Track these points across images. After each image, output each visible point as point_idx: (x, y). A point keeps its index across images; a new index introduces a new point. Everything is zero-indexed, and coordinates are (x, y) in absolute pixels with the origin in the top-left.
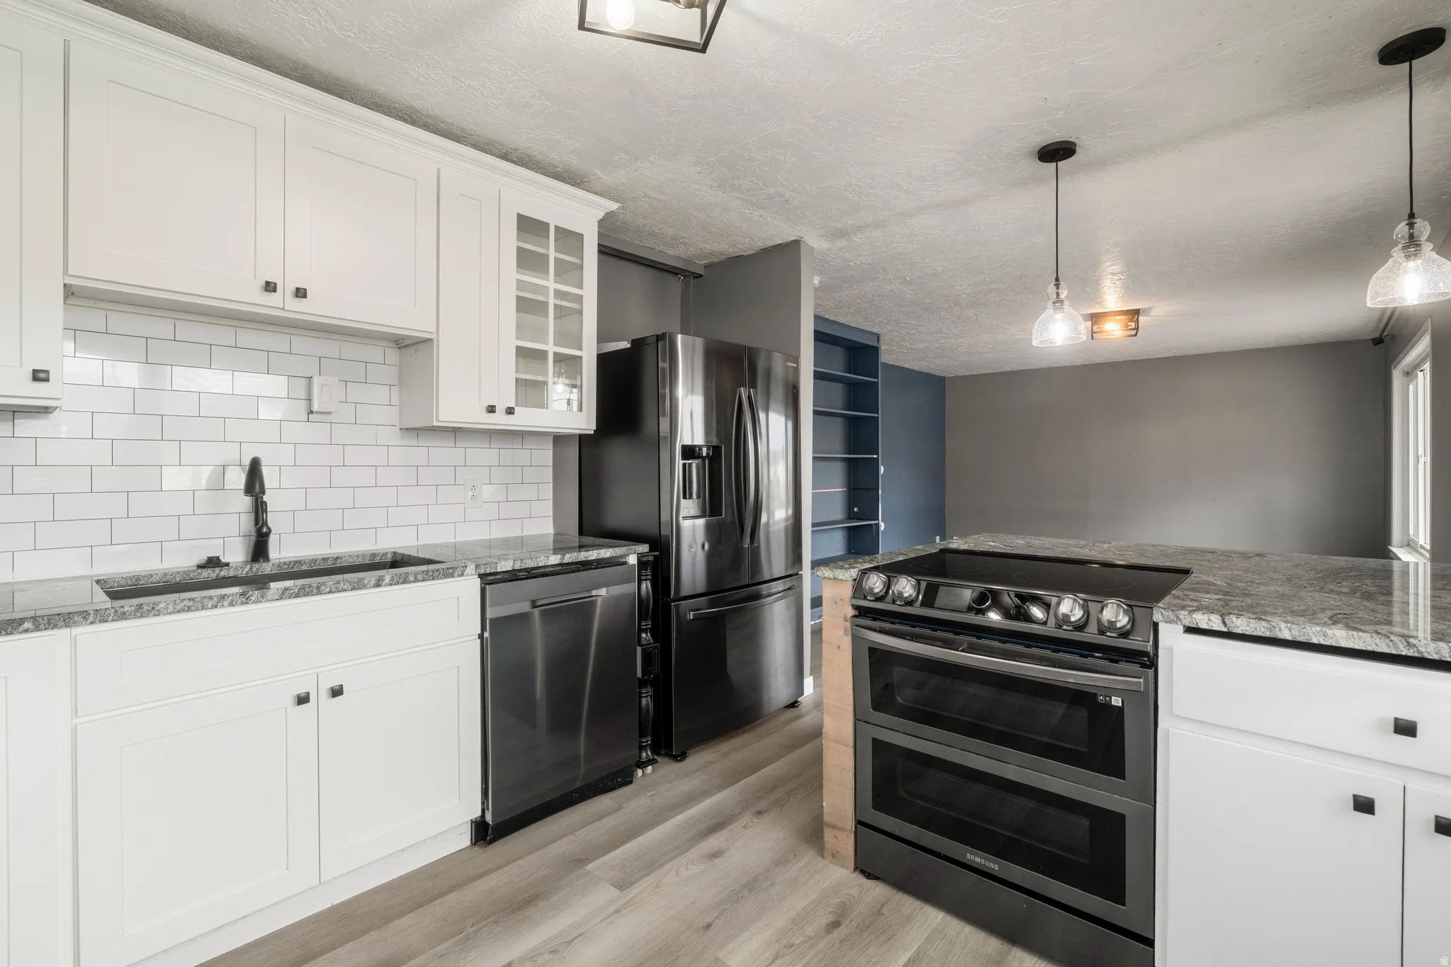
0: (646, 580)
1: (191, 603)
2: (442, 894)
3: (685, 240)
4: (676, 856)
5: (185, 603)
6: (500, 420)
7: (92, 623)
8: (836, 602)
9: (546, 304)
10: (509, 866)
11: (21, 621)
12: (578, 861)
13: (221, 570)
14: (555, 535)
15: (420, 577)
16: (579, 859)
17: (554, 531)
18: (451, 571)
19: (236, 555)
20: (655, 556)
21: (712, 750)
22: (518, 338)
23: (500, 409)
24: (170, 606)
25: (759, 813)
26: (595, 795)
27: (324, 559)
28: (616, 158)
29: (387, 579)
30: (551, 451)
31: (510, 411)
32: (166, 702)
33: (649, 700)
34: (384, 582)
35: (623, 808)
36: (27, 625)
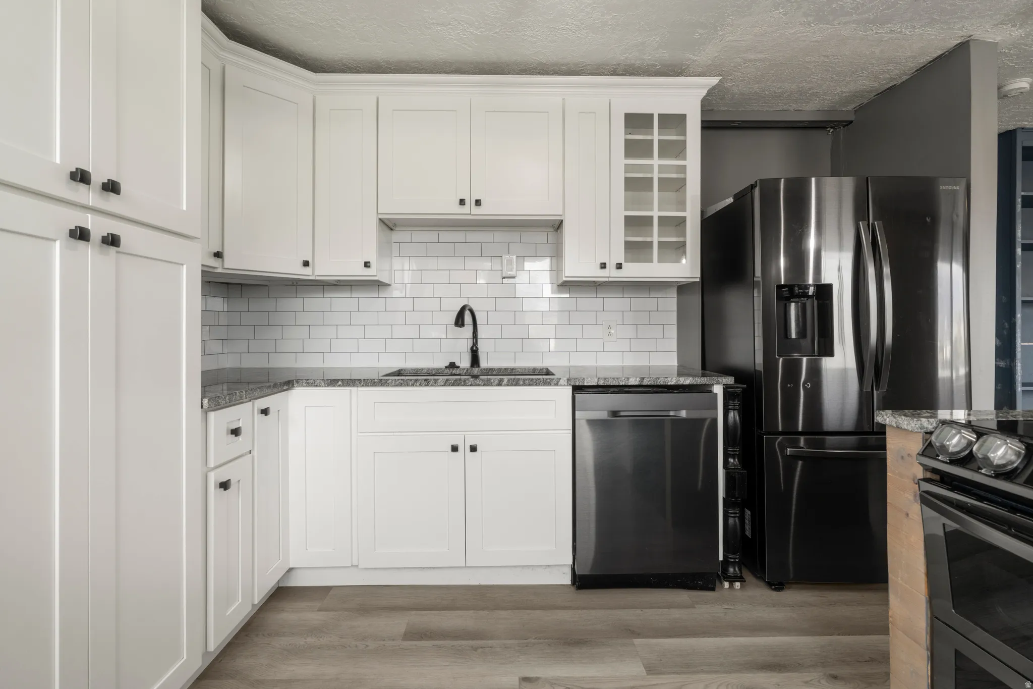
0: (734, 410)
1: (402, 382)
2: (534, 608)
3: (815, 91)
4: (716, 672)
5: (399, 381)
6: (612, 274)
7: (363, 386)
8: (902, 457)
9: (651, 180)
10: (585, 611)
11: (338, 381)
12: (632, 632)
13: (453, 370)
14: (678, 366)
15: (527, 382)
16: (633, 631)
17: (678, 363)
18: (549, 381)
19: (464, 362)
20: (743, 389)
21: (817, 593)
22: (626, 210)
23: (611, 266)
24: (393, 382)
25: (835, 677)
26: (673, 587)
27: (505, 369)
28: (697, 36)
29: (505, 381)
30: (676, 299)
31: (619, 266)
32: (395, 434)
33: (737, 521)
34: (504, 383)
35: (695, 607)
36: (340, 383)
